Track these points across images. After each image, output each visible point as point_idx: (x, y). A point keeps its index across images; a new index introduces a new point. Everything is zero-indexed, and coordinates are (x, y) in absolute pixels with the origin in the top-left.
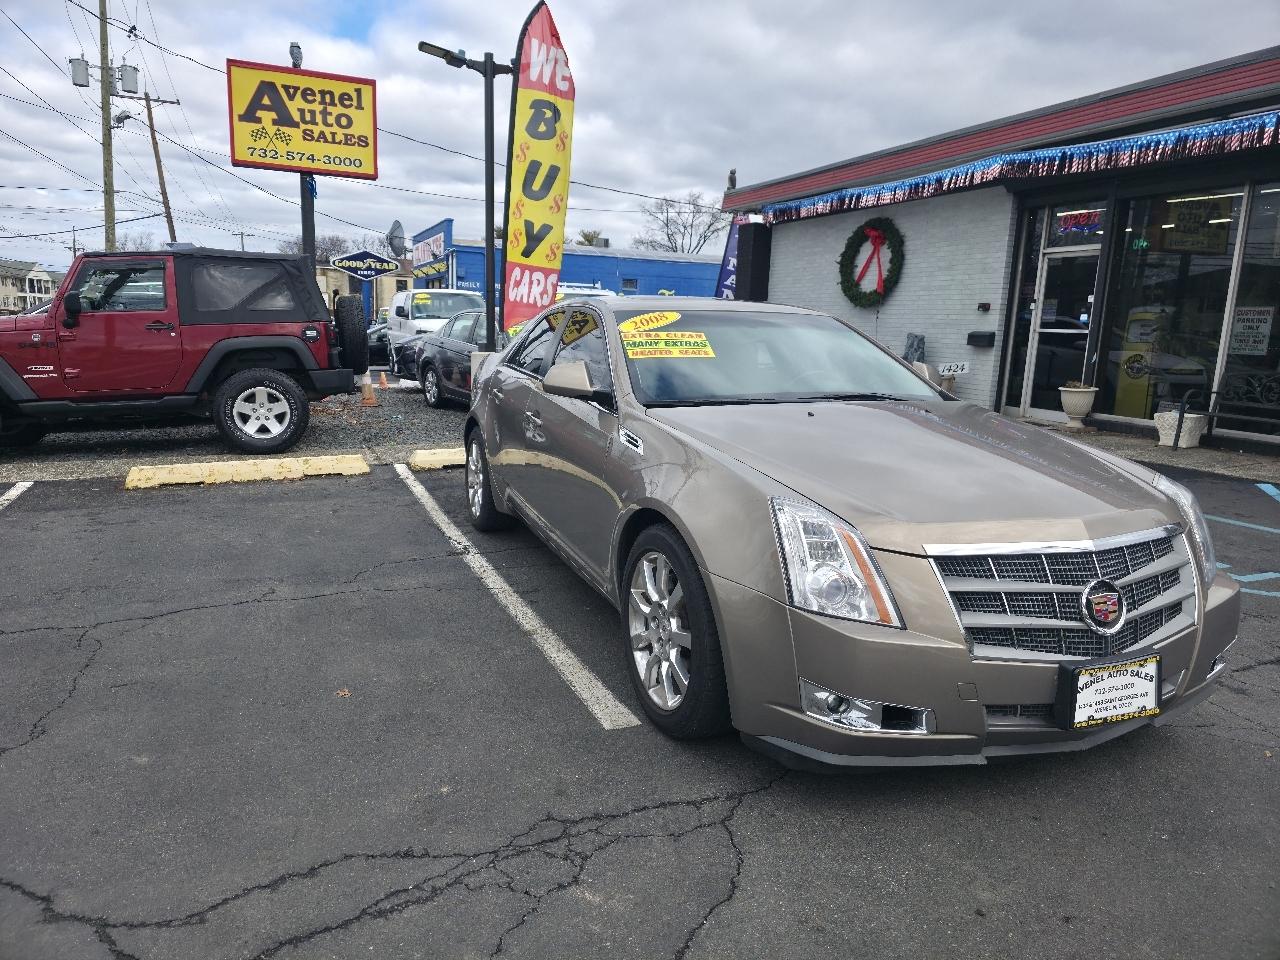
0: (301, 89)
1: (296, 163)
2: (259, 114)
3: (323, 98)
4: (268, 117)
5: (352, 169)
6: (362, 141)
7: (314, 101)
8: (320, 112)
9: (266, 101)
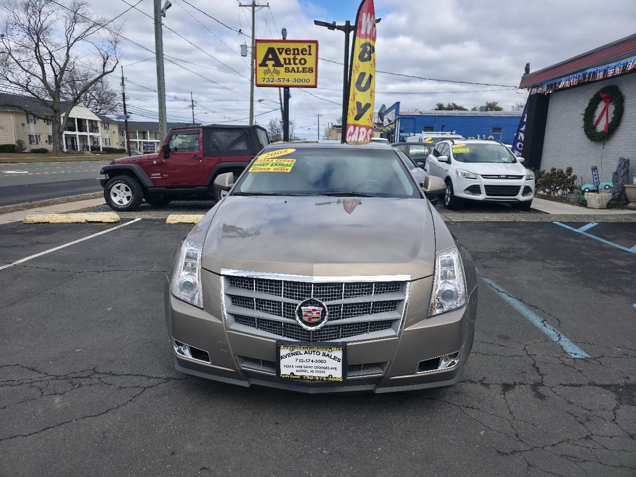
0: (285, 49)
1: (281, 83)
2: (268, 62)
3: (294, 52)
4: (270, 63)
5: (306, 84)
6: (311, 70)
7: (290, 53)
8: (293, 59)
9: (270, 56)
